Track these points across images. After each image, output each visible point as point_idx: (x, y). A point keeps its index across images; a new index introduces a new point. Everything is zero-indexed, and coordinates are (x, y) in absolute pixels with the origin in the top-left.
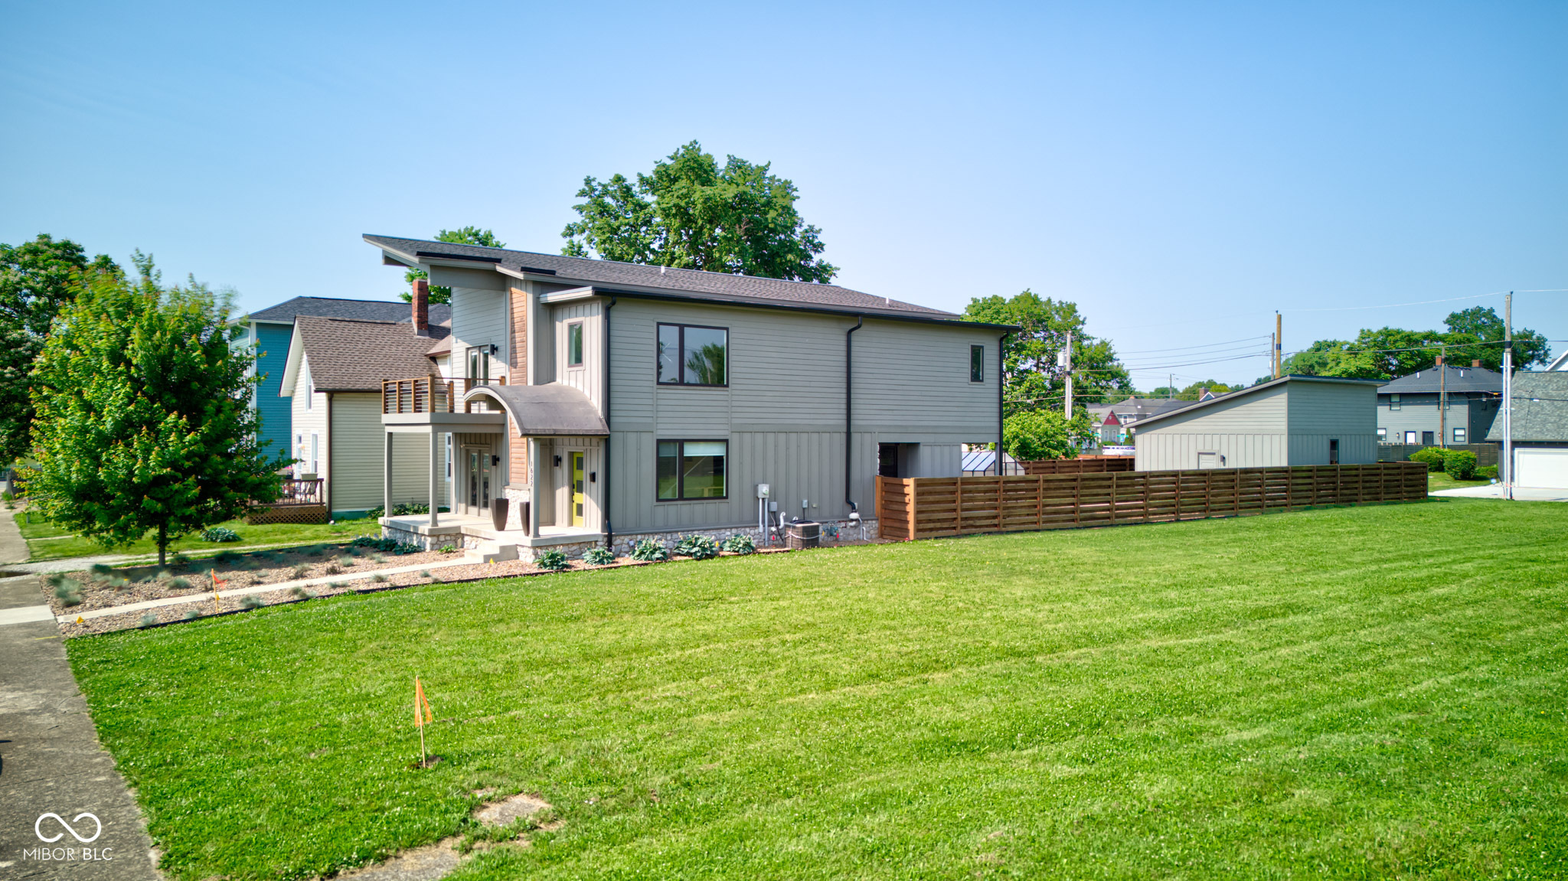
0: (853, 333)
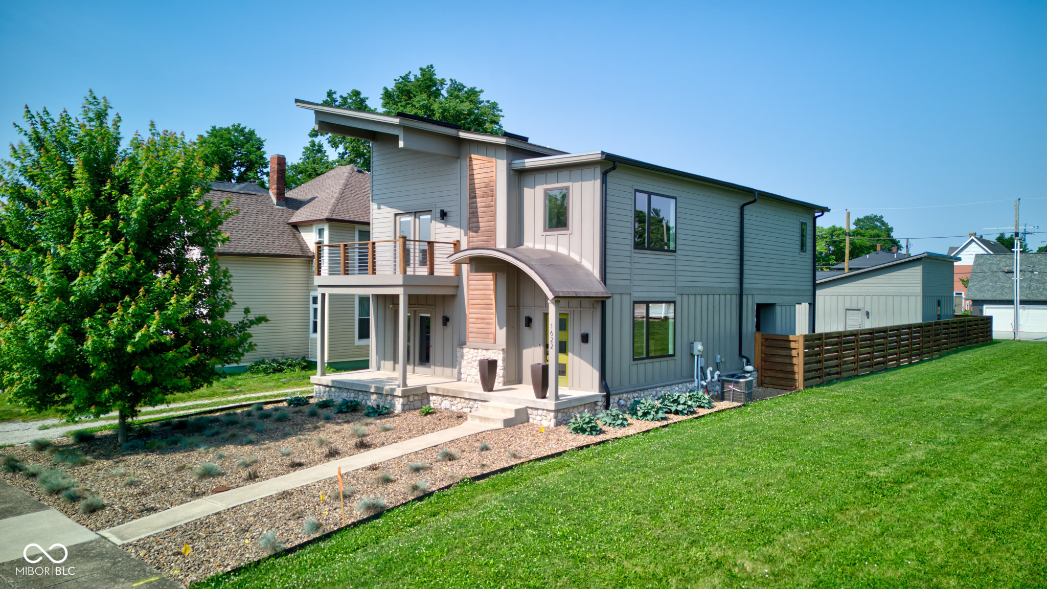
0: (746, 207)
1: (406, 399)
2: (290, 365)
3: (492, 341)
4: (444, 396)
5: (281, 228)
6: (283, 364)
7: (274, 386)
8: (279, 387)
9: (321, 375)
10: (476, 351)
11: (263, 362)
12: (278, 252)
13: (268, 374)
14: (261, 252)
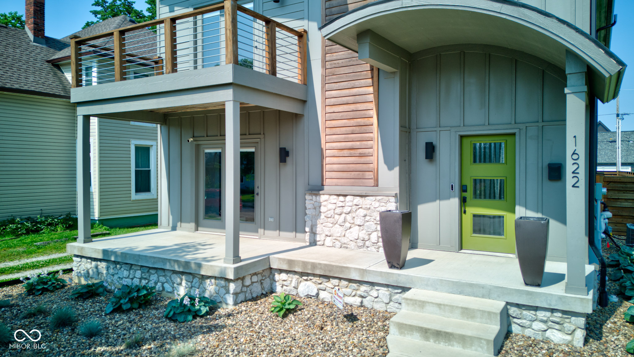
1: (240, 282)
2: (50, 224)
3: (372, 182)
4: (302, 274)
5: (38, 65)
6: (40, 223)
7: (24, 252)
8: (29, 254)
9: (85, 242)
10: (341, 198)
11: (12, 221)
12: (32, 89)
13: (18, 236)
14: (8, 86)
